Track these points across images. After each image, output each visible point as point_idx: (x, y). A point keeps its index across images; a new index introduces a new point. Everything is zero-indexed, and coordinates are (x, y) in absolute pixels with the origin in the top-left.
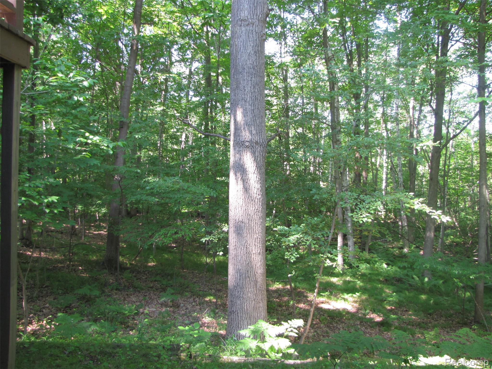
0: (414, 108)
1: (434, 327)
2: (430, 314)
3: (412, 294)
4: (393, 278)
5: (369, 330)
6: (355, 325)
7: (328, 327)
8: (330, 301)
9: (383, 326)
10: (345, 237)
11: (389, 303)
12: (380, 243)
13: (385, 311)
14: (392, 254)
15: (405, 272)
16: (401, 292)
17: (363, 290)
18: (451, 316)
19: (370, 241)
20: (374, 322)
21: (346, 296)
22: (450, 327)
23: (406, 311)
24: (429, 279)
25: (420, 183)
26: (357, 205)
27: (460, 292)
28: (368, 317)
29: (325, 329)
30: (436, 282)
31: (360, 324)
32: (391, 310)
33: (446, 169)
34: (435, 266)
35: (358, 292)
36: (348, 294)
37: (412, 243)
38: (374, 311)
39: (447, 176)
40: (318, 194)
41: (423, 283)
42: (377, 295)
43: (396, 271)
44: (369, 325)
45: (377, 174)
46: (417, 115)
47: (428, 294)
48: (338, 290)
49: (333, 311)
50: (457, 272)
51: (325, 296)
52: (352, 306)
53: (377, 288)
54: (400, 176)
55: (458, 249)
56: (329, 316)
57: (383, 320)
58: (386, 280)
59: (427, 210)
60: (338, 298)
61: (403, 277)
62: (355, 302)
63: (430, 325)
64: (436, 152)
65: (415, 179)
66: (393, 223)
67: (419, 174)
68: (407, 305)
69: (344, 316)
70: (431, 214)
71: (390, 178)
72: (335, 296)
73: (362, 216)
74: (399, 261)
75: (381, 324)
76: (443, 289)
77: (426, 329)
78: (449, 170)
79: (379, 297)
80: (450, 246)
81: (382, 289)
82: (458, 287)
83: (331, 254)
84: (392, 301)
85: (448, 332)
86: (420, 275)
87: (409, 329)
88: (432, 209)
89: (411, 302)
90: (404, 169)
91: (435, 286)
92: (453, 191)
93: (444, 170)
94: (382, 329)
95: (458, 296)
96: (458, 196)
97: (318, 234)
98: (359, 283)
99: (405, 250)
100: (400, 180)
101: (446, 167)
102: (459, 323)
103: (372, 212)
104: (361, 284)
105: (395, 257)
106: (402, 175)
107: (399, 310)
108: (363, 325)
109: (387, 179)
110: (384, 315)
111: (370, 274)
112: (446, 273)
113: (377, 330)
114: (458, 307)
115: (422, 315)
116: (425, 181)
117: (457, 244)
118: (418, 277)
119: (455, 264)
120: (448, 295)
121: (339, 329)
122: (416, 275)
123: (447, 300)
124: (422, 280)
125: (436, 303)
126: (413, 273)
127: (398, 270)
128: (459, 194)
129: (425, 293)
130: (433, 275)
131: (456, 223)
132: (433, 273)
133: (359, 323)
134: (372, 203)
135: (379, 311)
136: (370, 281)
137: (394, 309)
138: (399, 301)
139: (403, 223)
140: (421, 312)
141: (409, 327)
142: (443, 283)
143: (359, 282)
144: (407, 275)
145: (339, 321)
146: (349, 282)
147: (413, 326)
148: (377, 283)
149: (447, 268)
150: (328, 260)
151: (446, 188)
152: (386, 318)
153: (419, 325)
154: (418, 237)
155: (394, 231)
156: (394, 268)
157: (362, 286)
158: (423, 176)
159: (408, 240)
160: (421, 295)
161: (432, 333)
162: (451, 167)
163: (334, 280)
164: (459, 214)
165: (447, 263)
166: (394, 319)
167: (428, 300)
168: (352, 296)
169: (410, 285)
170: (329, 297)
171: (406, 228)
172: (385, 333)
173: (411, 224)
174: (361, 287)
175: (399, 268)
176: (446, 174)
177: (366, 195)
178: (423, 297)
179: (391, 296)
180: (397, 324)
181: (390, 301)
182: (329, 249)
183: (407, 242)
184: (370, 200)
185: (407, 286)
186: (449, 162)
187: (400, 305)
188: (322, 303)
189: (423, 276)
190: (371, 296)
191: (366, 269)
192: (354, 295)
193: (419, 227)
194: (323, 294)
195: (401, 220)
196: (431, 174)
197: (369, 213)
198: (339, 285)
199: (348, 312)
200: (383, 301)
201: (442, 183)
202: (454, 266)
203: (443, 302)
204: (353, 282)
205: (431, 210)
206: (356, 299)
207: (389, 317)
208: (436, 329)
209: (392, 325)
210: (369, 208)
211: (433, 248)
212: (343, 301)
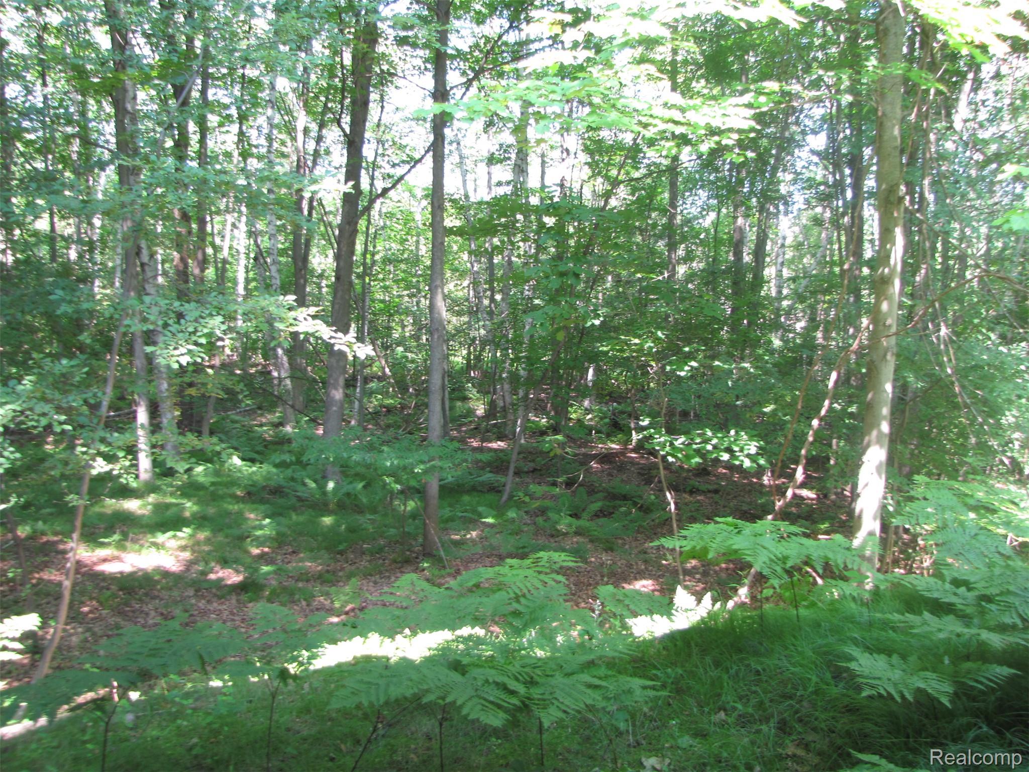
0: (306, 131)
1: (349, 577)
2: (341, 553)
3: (301, 519)
4: (264, 488)
5: (215, 605)
6: (183, 599)
7: (121, 613)
8: (123, 555)
9: (247, 592)
10: (154, 411)
11: (259, 542)
12: (237, 418)
13: (249, 560)
14: (260, 437)
15: (289, 472)
16: (281, 515)
17: (200, 521)
18: (381, 550)
19: (211, 412)
20: (226, 585)
21: (161, 538)
22: (381, 573)
23: (294, 552)
24: (337, 483)
25: (316, 291)
26: (166, 325)
27: (396, 503)
28: (212, 576)
29: (112, 620)
30: (350, 487)
31: (196, 595)
32: (262, 556)
33: (368, 261)
34: (345, 455)
35: (188, 526)
36: (164, 532)
37: (301, 412)
38: (225, 563)
39: (370, 275)
40: (70, 302)
41: (325, 493)
42: (230, 527)
43: (269, 472)
44: (215, 595)
45: (224, 270)
46: (311, 146)
47: (336, 514)
48: (142, 527)
49: (132, 575)
50: (388, 464)
51: (109, 544)
52: (177, 557)
53: (229, 514)
54: (274, 273)
55: (391, 419)
56: (121, 589)
57: (246, 578)
58: (249, 494)
59: (325, 332)
60: (142, 546)
61: (285, 484)
62: (183, 548)
63: (341, 574)
64: (349, 223)
65: (306, 281)
66: (261, 373)
67: (313, 270)
68: (294, 540)
69: (158, 582)
70: (332, 341)
71: (254, 279)
72: (135, 541)
73: (177, 352)
74: (275, 451)
75: (241, 588)
76: (364, 500)
77: (333, 583)
78: (374, 263)
79: (236, 532)
80: (376, 413)
81: (240, 513)
82: (391, 492)
83: (110, 444)
84: (264, 536)
85: (375, 583)
86: (318, 477)
87: (300, 589)
88: (335, 331)
89: (300, 534)
90: (283, 259)
91: (348, 495)
92: (382, 305)
93: (364, 264)
94: (244, 597)
95: (394, 510)
96: (391, 315)
97: (71, 398)
98: (190, 507)
99: (288, 429)
100: (274, 281)
101: (368, 256)
102: (395, 561)
103: (203, 341)
104: (195, 508)
105: (267, 444)
106: (279, 271)
107: (277, 554)
108: (203, 597)
109: (247, 281)
110: (247, 568)
111: (213, 484)
112: (368, 466)
113: (234, 601)
114: (393, 531)
115: (326, 556)
116: (327, 286)
117: (389, 410)
118: (315, 481)
119: (385, 448)
120: (374, 511)
121: (147, 614)
122: (310, 478)
123: (373, 521)
124: (322, 487)
125: (351, 530)
126: (304, 473)
127: (274, 470)
128: (392, 310)
129: (329, 513)
130: (344, 474)
131: (387, 370)
132: (345, 470)
133: (191, 592)
134: (201, 320)
135: (236, 561)
136: (214, 500)
137: (267, 553)
138: (278, 534)
139: (281, 373)
140: (323, 552)
141: (300, 585)
142: (364, 487)
143: (189, 504)
144: (293, 479)
145: (146, 595)
146: (168, 506)
147: (308, 581)
148: (230, 503)
149: (369, 457)
150: (100, 460)
151: (367, 300)
152: (252, 574)
153: (320, 578)
154: (313, 401)
155: (264, 390)
156: (266, 468)
157: (198, 513)
158: (321, 276)
159: (293, 407)
160: (323, 516)
161: (348, 589)
162: (377, 257)
163: (132, 505)
164: (393, 351)
165: (371, 447)
166: (268, 573)
167: (337, 524)
168: (174, 536)
169: (300, 499)
170: (120, 546)
171: (288, 382)
172: (250, 605)
173: (297, 373)
174: (194, 515)
175: (276, 466)
176: (367, 271)
177: (188, 302)
178: (327, 520)
179: (261, 527)
180: (274, 582)
181: (258, 537)
182: (102, 433)
183: (290, 411)
184: (197, 314)
185: (294, 500)
186: (374, 247)
187: (279, 541)
188: (105, 560)
189: (325, 478)
190: (217, 530)
191: (206, 475)
192: (179, 534)
193: (315, 380)
194: (106, 540)
195: (278, 367)
196: (338, 271)
197: (196, 344)
198: (144, 515)
199: (166, 574)
200: (242, 538)
201: (358, 288)
202: (382, 451)
203: (365, 525)
204: (177, 505)
205: (333, 334)
206: (183, 543)
207: (256, 570)
208: (354, 580)
209: (265, 586)
210: (194, 333)
211: (344, 420)
212: (153, 549)
